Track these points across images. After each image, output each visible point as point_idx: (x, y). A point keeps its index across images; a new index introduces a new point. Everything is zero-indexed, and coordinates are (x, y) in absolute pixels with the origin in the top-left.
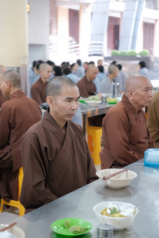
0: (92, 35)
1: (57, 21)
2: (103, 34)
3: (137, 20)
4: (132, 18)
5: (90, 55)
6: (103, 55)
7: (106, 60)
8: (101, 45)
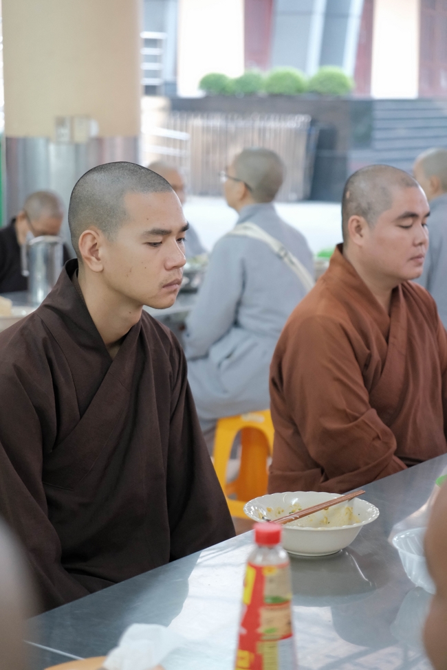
6: (163, 90)
7: (178, 115)
8: (156, 47)
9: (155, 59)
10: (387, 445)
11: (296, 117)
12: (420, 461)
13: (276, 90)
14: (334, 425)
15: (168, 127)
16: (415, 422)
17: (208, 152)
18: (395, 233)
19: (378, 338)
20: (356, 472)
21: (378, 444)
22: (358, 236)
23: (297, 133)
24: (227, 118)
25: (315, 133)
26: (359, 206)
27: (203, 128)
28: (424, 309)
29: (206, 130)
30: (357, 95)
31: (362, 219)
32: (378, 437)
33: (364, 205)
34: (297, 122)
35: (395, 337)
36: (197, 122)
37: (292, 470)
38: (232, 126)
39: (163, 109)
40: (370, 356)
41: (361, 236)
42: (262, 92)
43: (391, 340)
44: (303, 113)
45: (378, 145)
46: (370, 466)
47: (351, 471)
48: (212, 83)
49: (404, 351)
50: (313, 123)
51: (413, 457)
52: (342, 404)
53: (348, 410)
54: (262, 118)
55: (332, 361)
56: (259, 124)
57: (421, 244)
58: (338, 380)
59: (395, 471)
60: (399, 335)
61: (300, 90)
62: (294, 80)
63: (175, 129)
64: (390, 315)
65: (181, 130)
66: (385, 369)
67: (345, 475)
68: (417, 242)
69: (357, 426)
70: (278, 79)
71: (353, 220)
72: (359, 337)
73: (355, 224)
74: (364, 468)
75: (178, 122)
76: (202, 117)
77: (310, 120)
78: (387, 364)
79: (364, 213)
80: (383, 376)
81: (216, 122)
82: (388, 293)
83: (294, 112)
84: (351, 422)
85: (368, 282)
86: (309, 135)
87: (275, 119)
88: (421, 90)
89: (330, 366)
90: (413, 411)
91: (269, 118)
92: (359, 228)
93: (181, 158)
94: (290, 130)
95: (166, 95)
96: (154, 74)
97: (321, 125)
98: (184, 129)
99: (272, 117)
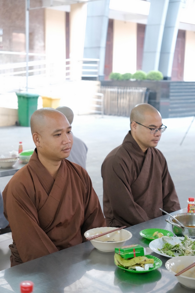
0: (85, 48)
1: (44, 30)
2: (99, 47)
3: (168, 27)
4: (159, 25)
5: (84, 78)
7: (103, 87)
8: (96, 64)
9: (96, 68)
23: (142, 93)
24: (118, 89)
25: (148, 93)
27: (111, 92)
34: (142, 90)
36: (109, 90)
38: (120, 90)
39: (98, 85)
44: (144, 87)
45: (171, 98)
48: (114, 76)
50: (148, 90)
56: (129, 90)
61: (144, 79)
62: (142, 75)
77: (146, 89)
81: (115, 90)
83: (141, 86)
86: (146, 95)
91: (132, 89)
93: (101, 102)
94: (139, 93)
95: (99, 80)
96: (96, 73)
97: (150, 91)
98: (104, 92)
99: (134, 88)
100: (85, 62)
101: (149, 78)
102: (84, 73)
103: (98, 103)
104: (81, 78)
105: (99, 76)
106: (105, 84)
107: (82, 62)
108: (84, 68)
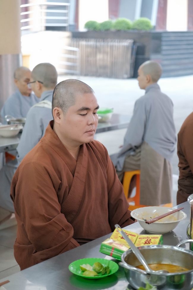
6: (68, 28)
7: (75, 39)
8: (65, 9)
9: (65, 15)
10: (68, 233)
11: (127, 41)
12: (91, 240)
13: (118, 28)
14: (38, 223)
15: (70, 45)
16: (88, 218)
17: (88, 57)
18: (77, 118)
19: (67, 174)
20: (49, 249)
21: (63, 233)
22: (58, 118)
23: (127, 47)
24: (96, 41)
25: (135, 47)
26: (58, 102)
27: (86, 45)
28: (99, 156)
29: (87, 46)
30: (158, 30)
31: (60, 110)
32: (63, 229)
33: (61, 102)
34: (127, 43)
35: (78, 173)
36: (83, 43)
37: (24, 244)
38: (98, 44)
39: (68, 37)
40: (61, 184)
41: (60, 118)
42: (113, 29)
43: (76, 174)
44: (130, 39)
45: (164, 52)
46: (57, 246)
47: (47, 249)
48: (90, 25)
49: (84, 180)
50: (134, 43)
51: (86, 238)
52: (43, 212)
53: (46, 215)
54: (111, 41)
55: (38, 188)
56: (110, 44)
57: (91, 124)
58: (42, 198)
59: (72, 248)
60: (81, 171)
61: (129, 28)
62: (126, 24)
63: (74, 47)
64: (77, 161)
65: (76, 47)
66: (71, 191)
67: (44, 251)
68: (89, 123)
69: (50, 224)
70: (119, 23)
71: (55, 110)
72: (55, 174)
73: (56, 112)
74: (54, 247)
75: (75, 43)
76: (86, 41)
77: (133, 41)
78: (72, 188)
79: (61, 106)
80: (69, 194)
81: (92, 43)
82: (77, 149)
83: (126, 38)
84: (48, 222)
85: (64, 142)
86: (133, 49)
87: (117, 42)
88: (189, 28)
89: (37, 190)
90: (87, 212)
91: (115, 41)
92: (58, 114)
93: (76, 59)
94: (124, 47)
95: (70, 31)
96: (65, 21)
97: (138, 44)
98: (78, 46)
99: (116, 40)
100: (49, 7)
101: (137, 27)
102: (48, 21)
103: (69, 60)
104: (43, 28)
105: (70, 26)
106: (77, 36)
107: (45, 7)
108: (48, 14)
